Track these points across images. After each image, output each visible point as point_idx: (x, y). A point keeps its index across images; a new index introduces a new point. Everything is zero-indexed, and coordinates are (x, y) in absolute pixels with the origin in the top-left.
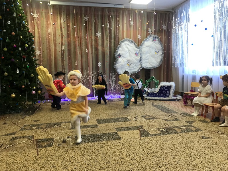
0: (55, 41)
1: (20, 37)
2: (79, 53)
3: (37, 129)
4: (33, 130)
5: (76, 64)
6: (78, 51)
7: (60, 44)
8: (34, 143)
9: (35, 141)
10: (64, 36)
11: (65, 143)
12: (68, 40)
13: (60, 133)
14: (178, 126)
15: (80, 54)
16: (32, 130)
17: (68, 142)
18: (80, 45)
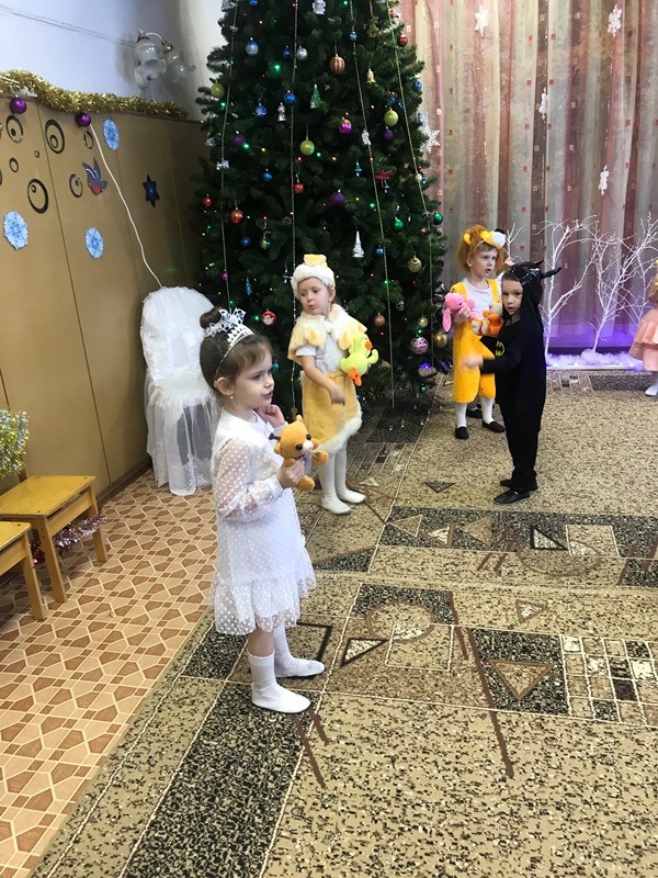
0: (507, 69)
1: (365, 77)
2: (628, 123)
3: (454, 545)
4: (442, 551)
5: (603, 186)
6: (623, 111)
7: (529, 82)
8: (467, 658)
9: (466, 639)
10: (554, 36)
11: (633, 697)
12: (573, 56)
13: (579, 606)
15: (631, 127)
16: (438, 551)
17: (643, 691)
18: (634, 79)
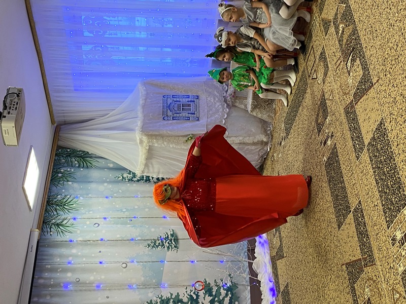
13: (388, 275)
14: (337, 42)
